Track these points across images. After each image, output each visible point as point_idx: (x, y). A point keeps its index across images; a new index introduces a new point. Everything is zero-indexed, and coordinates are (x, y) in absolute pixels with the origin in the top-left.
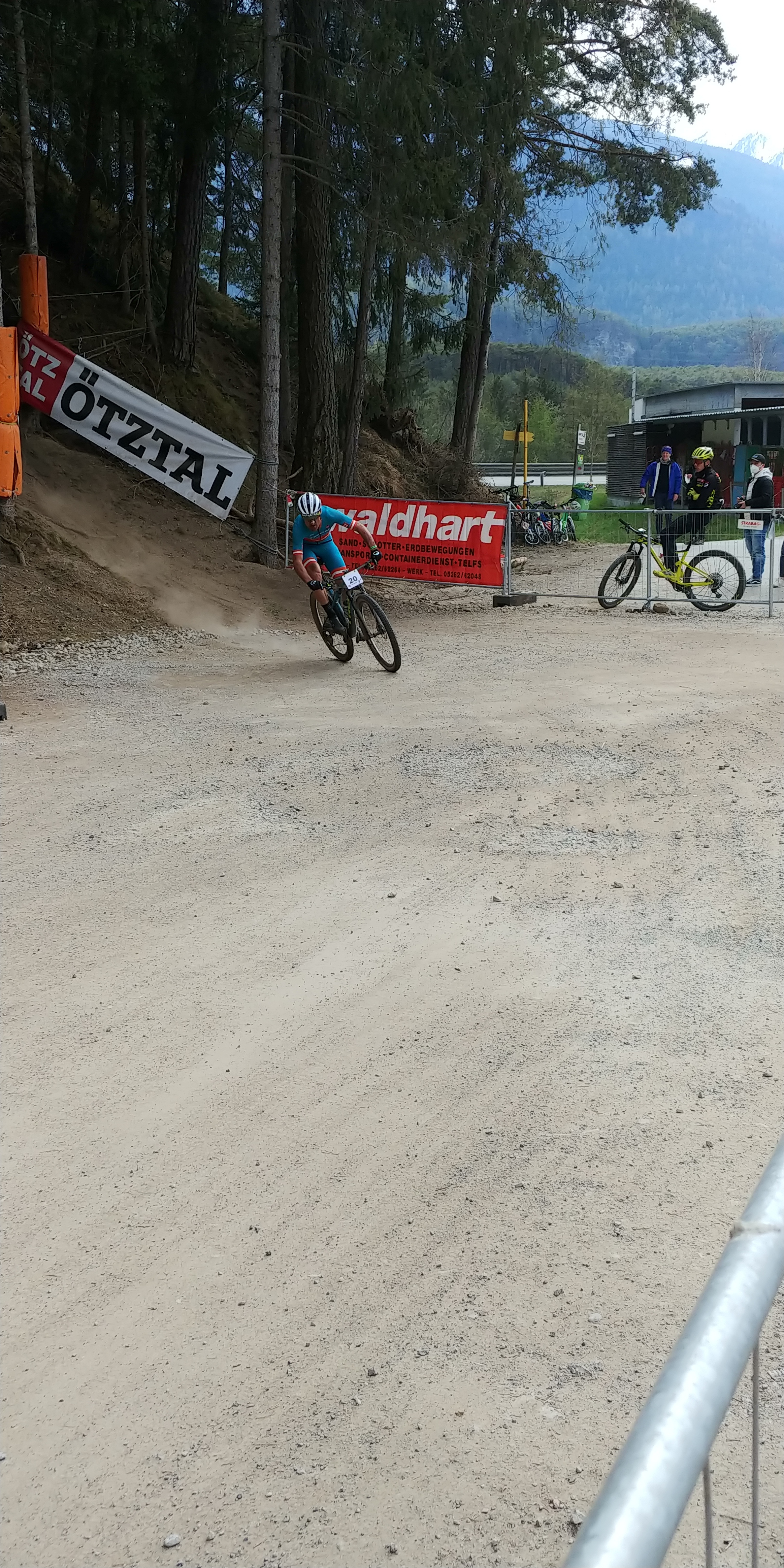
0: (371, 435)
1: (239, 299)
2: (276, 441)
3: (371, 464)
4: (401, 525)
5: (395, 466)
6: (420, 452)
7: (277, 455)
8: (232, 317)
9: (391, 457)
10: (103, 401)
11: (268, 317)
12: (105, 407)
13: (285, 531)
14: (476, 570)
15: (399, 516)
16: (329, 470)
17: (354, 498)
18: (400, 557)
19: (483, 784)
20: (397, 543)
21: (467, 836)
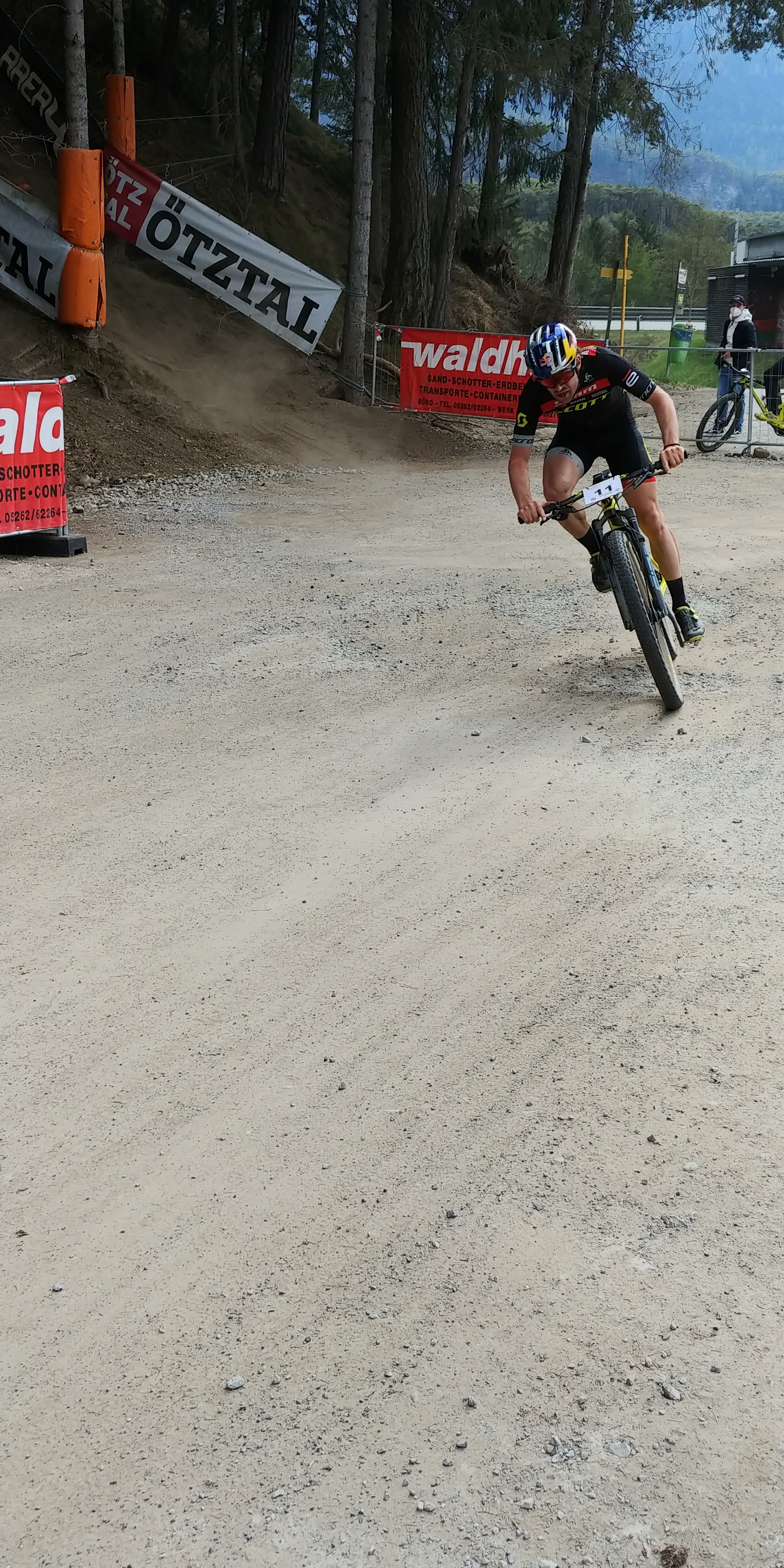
0: (463, 270)
1: (331, 127)
2: (365, 272)
3: (462, 299)
5: (487, 302)
6: (513, 288)
7: (366, 286)
8: (324, 146)
9: (483, 293)
10: (189, 230)
11: (360, 145)
12: (191, 236)
13: (373, 367)
15: (491, 351)
16: (420, 303)
17: (445, 332)
18: (490, 395)
19: (573, 626)
20: (486, 380)
21: (555, 676)
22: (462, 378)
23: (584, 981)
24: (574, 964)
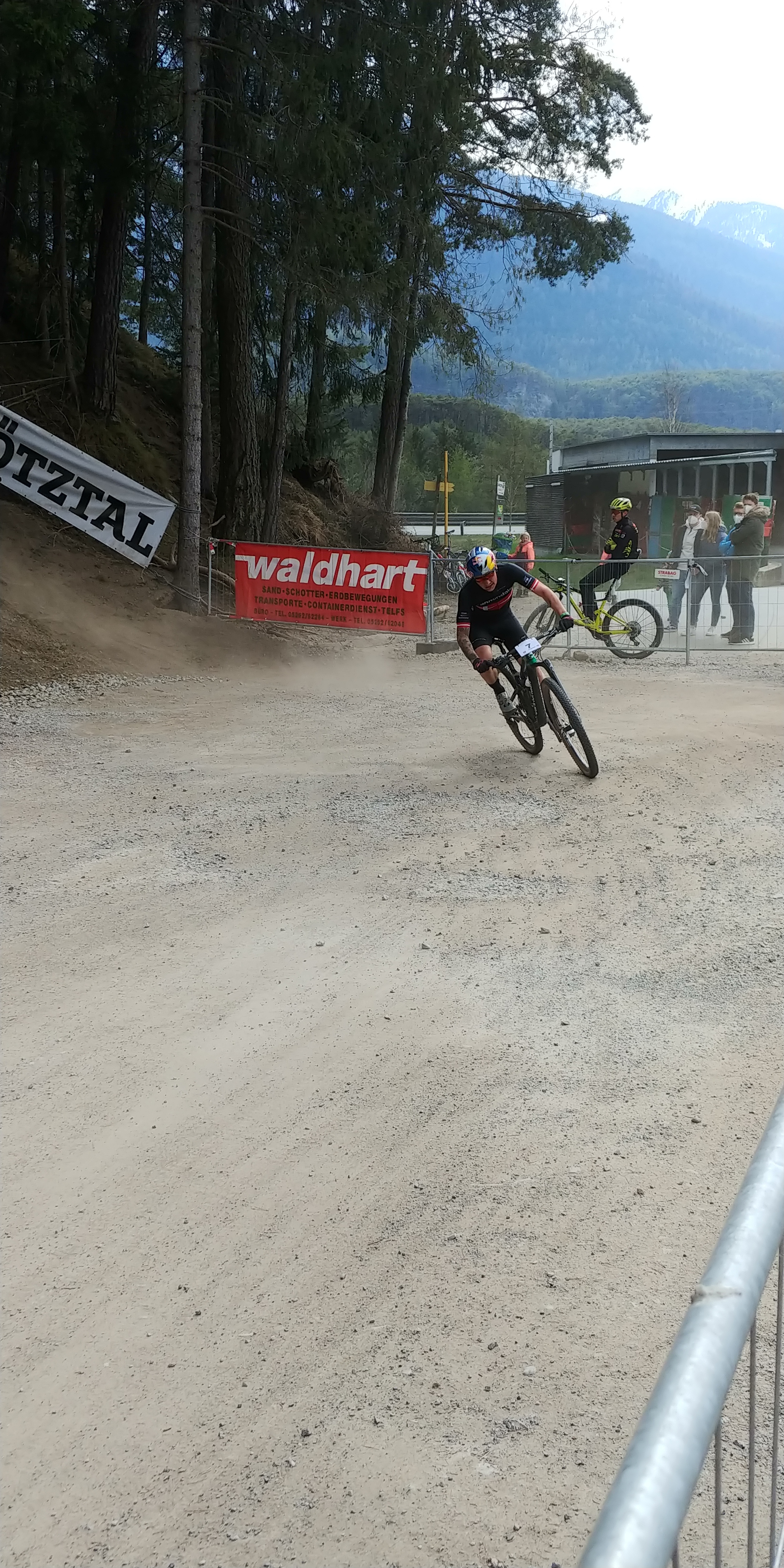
0: (293, 485)
1: (159, 349)
2: (198, 490)
3: (293, 513)
4: (324, 573)
5: (317, 515)
6: (342, 501)
7: (199, 503)
8: (153, 366)
9: (313, 506)
10: (23, 449)
11: (189, 366)
12: (25, 455)
13: (208, 578)
14: (399, 618)
15: (322, 564)
16: (251, 518)
17: (277, 545)
18: (323, 605)
19: (410, 831)
20: (320, 591)
21: (394, 883)
22: (296, 589)
23: (427, 1194)
24: (419, 1176)
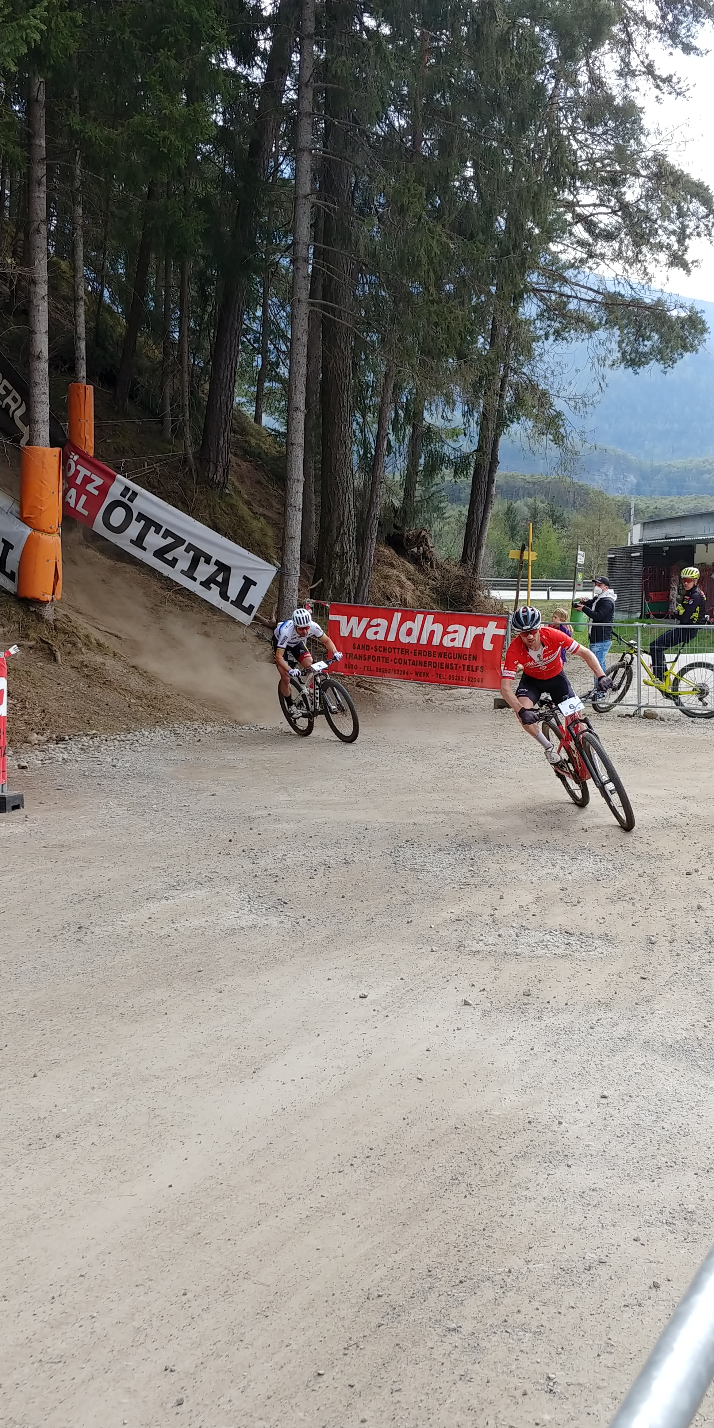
0: (388, 552)
1: (272, 429)
2: (298, 556)
3: (386, 577)
4: (409, 633)
5: (409, 579)
6: (432, 567)
7: (298, 568)
8: (265, 445)
9: (407, 573)
10: (141, 517)
11: (294, 446)
14: (478, 674)
15: (408, 624)
16: (347, 581)
17: (368, 607)
18: (408, 662)
20: (404, 649)
22: (384, 646)
